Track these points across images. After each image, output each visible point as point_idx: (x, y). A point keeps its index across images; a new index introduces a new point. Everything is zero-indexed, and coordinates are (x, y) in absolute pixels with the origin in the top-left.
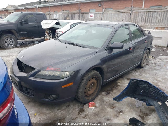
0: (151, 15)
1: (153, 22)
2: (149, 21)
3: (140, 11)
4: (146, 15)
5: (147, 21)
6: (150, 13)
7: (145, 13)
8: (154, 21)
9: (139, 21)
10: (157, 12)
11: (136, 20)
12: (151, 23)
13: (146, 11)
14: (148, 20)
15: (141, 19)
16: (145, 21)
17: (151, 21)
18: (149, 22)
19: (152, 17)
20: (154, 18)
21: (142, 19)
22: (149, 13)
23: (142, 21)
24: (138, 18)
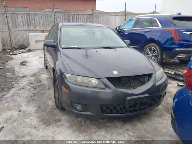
0: (33, 18)
1: (37, 26)
2: (33, 24)
3: (17, 12)
4: (27, 18)
5: (30, 25)
6: (30, 16)
7: (24, 15)
8: (37, 23)
9: (20, 24)
10: (38, 15)
12: (35, 27)
13: (25, 13)
14: (30, 23)
15: (21, 21)
16: (28, 24)
17: (35, 24)
18: (33, 26)
19: (34, 19)
20: (37, 21)
21: (23, 22)
22: (29, 15)
23: (23, 24)
24: (18, 21)
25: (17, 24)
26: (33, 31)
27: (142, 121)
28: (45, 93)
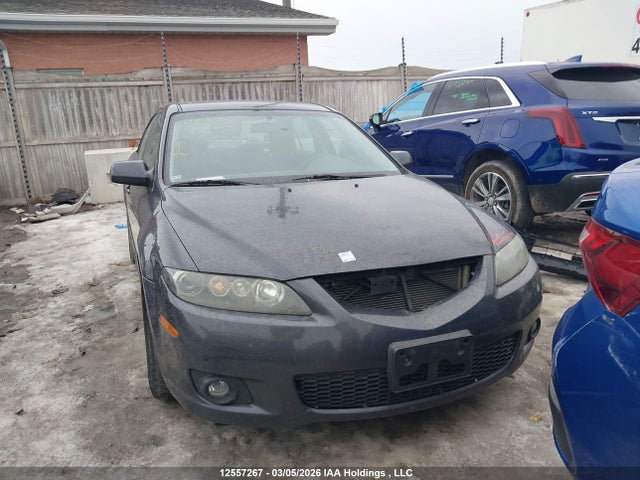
0: (99, 102)
1: (115, 126)
2: (98, 121)
3: (47, 85)
4: (80, 102)
5: (91, 122)
6: (90, 93)
7: (70, 92)
8: (114, 118)
9: (58, 122)
10: (114, 90)
11: (42, 120)
12: (108, 129)
13: (73, 85)
14: (90, 117)
15: (61, 114)
16: (83, 122)
17: (106, 120)
18: (99, 125)
19: (104, 105)
20: (112, 110)
21: (65, 115)
22: (86, 93)
23: (67, 122)
24: (48, 111)
25: (47, 123)
26: (101, 144)
27: (456, 428)
28: (120, 345)
